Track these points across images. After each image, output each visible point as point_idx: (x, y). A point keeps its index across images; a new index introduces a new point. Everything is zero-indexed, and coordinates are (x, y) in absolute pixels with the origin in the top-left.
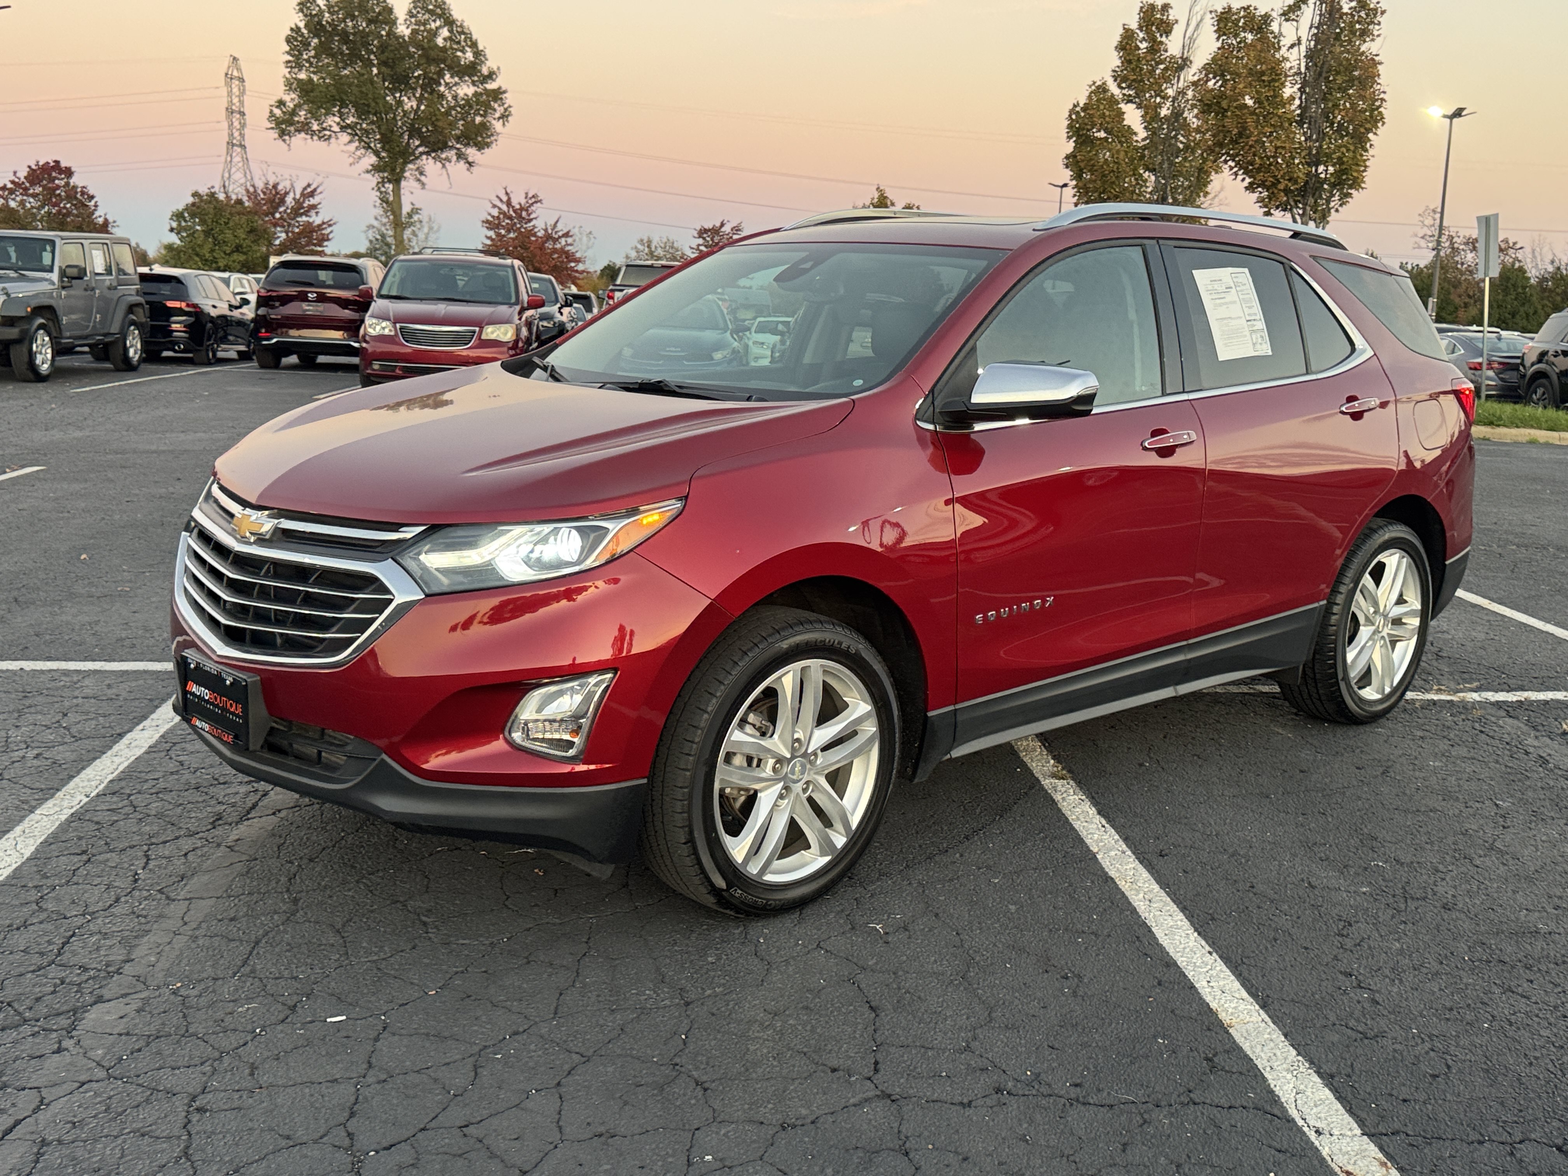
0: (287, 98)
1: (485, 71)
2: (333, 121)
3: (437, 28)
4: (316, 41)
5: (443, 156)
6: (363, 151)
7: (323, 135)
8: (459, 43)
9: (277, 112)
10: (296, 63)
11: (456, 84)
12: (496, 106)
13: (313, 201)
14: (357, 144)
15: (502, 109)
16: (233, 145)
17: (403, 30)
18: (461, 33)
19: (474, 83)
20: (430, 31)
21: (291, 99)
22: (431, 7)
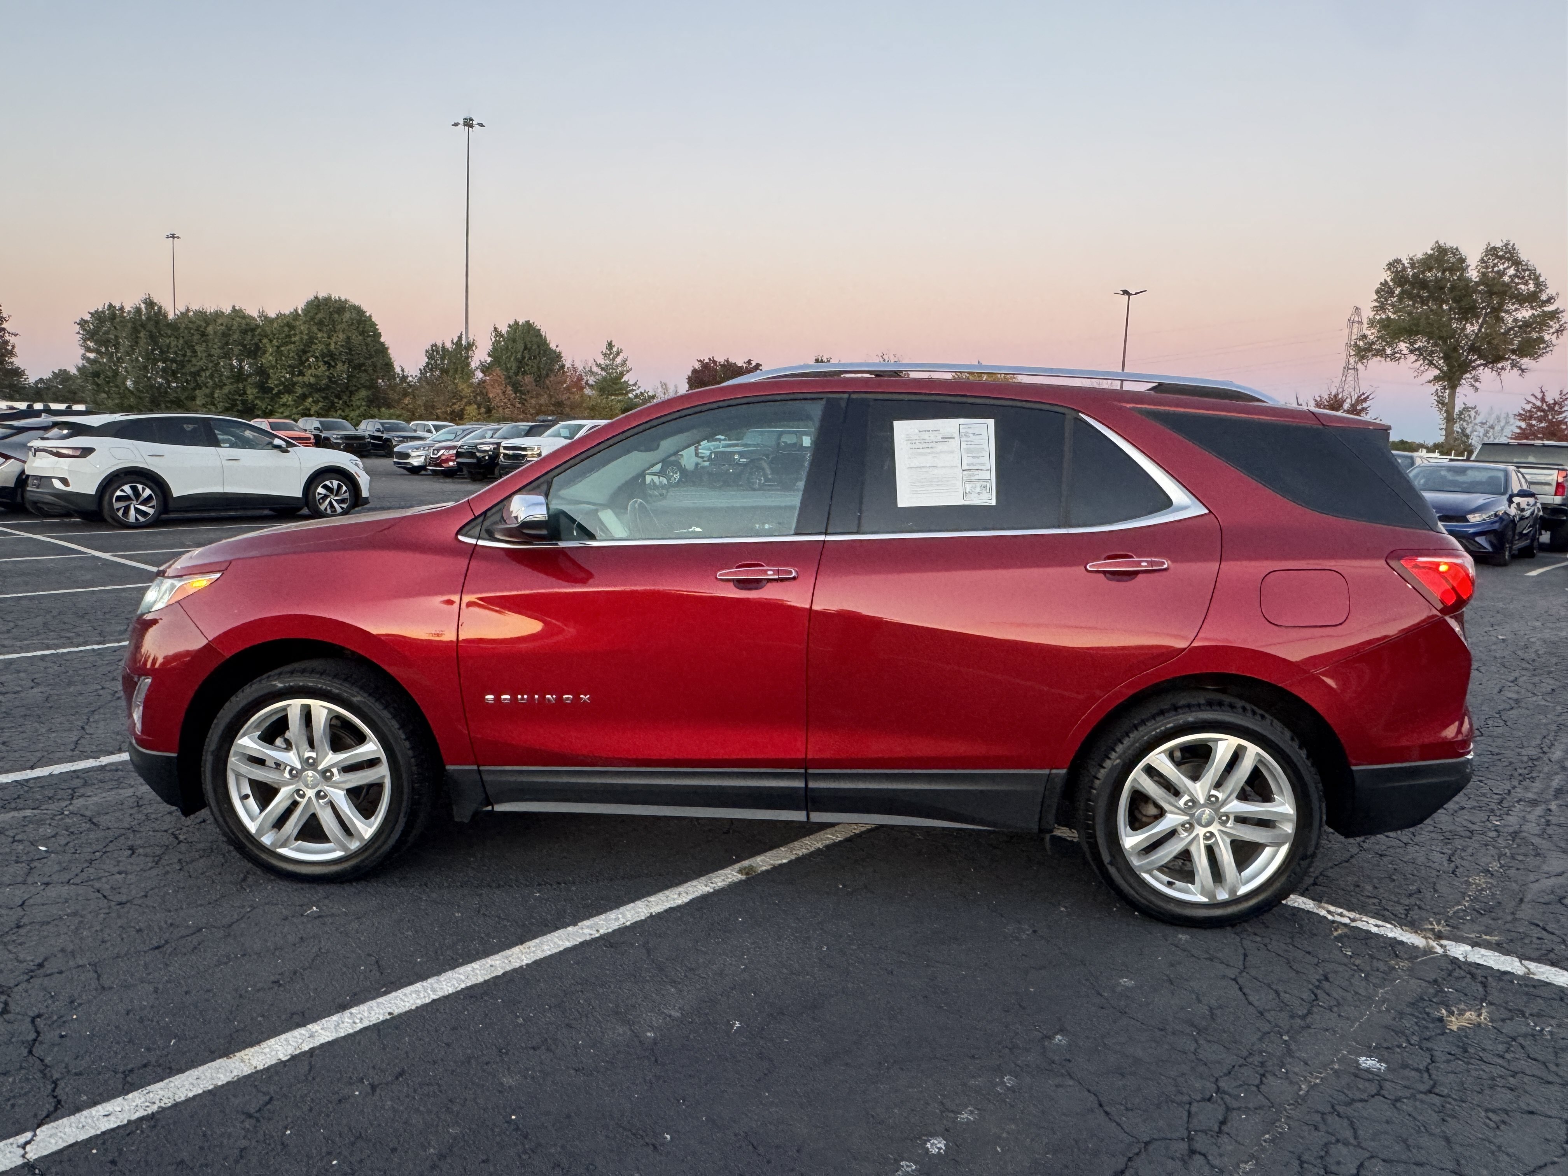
0: (1368, 333)
1: (1544, 297)
2: (1403, 346)
3: (1505, 269)
4: (1399, 289)
5: (1500, 365)
6: (1426, 367)
7: (1393, 357)
8: (1523, 277)
9: (1361, 343)
10: (1382, 308)
11: (1516, 310)
12: (1551, 323)
13: (1365, 405)
14: (1422, 362)
15: (1557, 326)
16: (1349, 369)
17: (1473, 274)
18: (1524, 270)
19: (1532, 308)
20: (1498, 272)
21: (1372, 334)
22: (1501, 253)
